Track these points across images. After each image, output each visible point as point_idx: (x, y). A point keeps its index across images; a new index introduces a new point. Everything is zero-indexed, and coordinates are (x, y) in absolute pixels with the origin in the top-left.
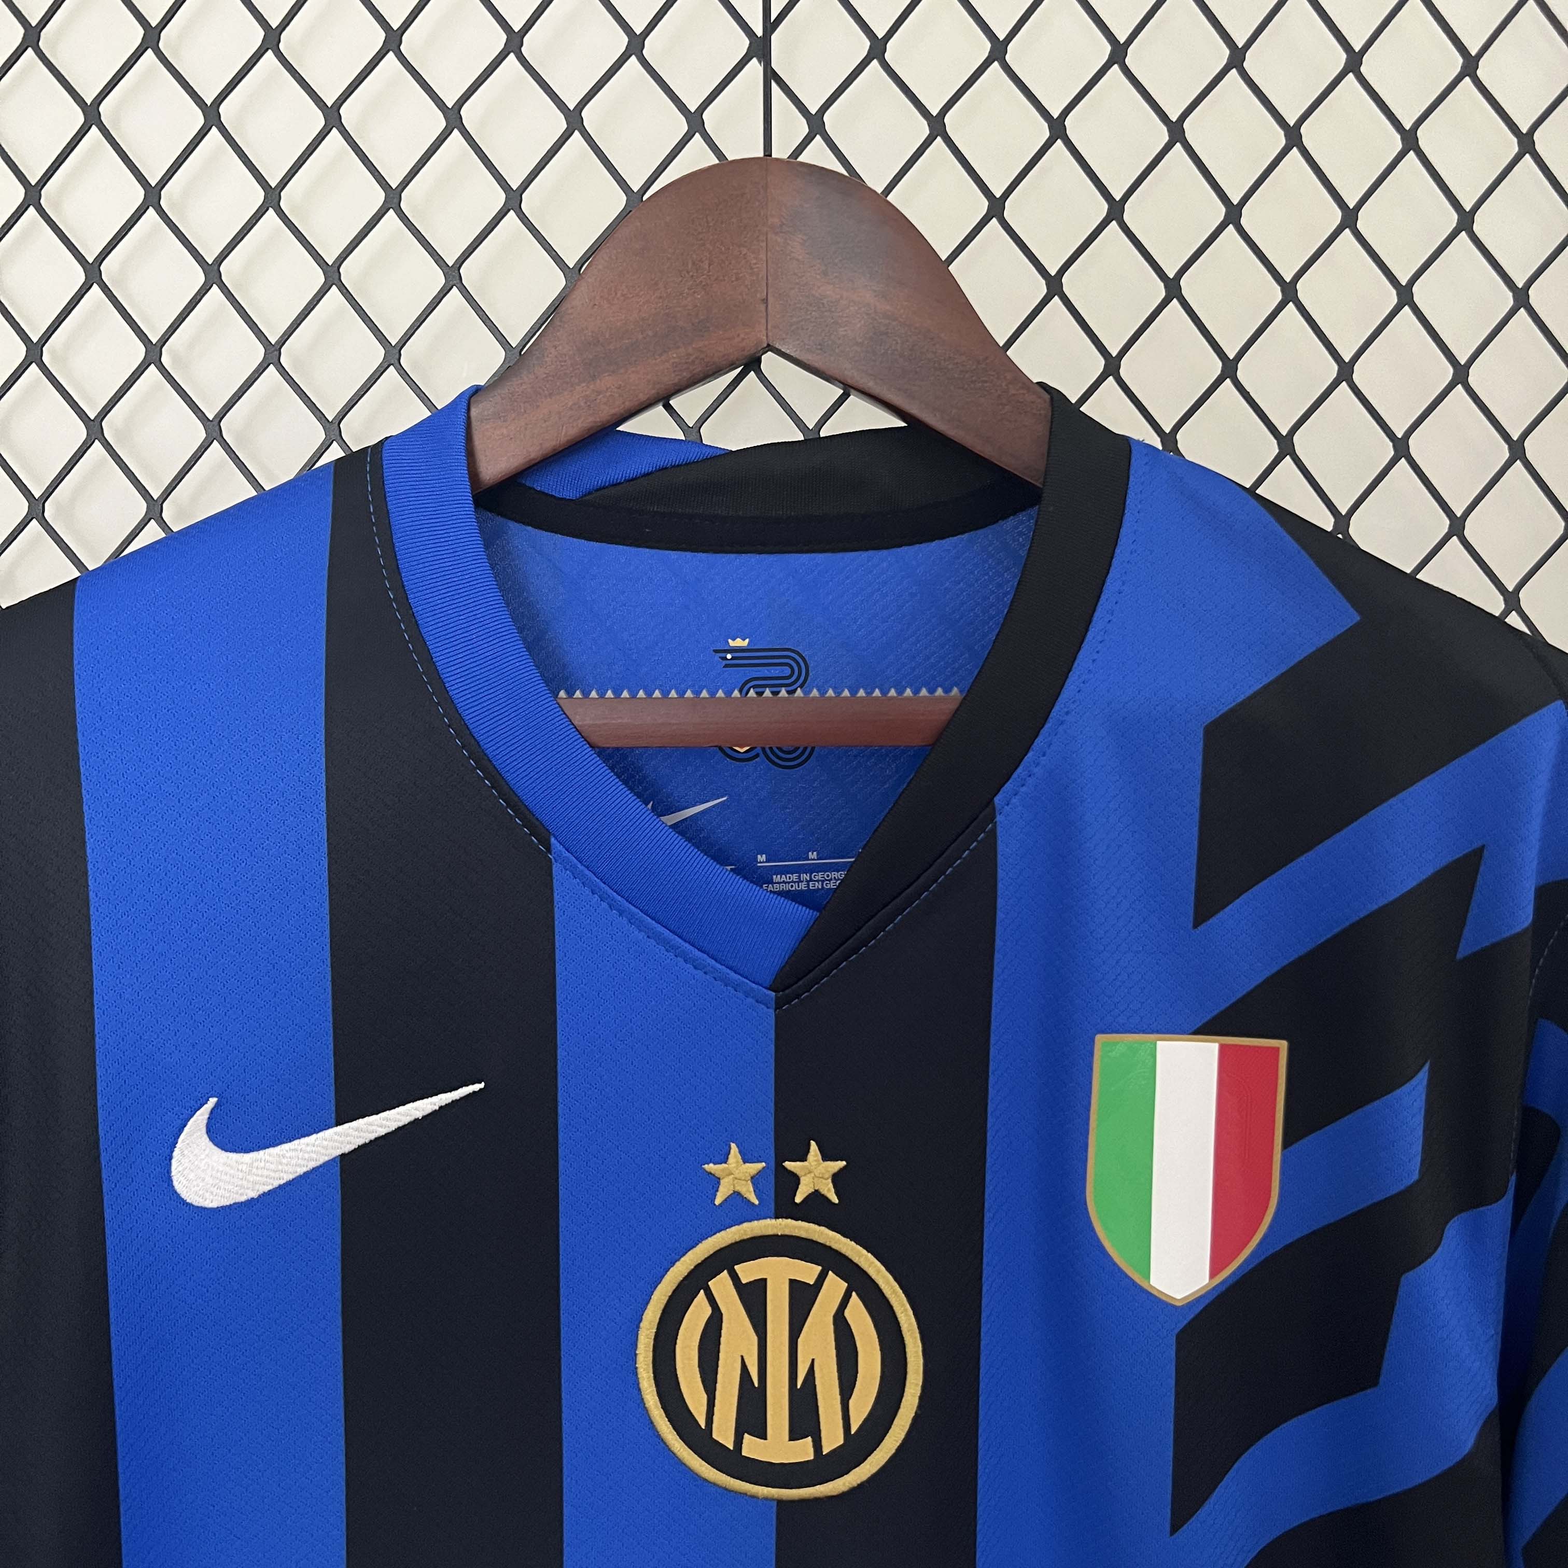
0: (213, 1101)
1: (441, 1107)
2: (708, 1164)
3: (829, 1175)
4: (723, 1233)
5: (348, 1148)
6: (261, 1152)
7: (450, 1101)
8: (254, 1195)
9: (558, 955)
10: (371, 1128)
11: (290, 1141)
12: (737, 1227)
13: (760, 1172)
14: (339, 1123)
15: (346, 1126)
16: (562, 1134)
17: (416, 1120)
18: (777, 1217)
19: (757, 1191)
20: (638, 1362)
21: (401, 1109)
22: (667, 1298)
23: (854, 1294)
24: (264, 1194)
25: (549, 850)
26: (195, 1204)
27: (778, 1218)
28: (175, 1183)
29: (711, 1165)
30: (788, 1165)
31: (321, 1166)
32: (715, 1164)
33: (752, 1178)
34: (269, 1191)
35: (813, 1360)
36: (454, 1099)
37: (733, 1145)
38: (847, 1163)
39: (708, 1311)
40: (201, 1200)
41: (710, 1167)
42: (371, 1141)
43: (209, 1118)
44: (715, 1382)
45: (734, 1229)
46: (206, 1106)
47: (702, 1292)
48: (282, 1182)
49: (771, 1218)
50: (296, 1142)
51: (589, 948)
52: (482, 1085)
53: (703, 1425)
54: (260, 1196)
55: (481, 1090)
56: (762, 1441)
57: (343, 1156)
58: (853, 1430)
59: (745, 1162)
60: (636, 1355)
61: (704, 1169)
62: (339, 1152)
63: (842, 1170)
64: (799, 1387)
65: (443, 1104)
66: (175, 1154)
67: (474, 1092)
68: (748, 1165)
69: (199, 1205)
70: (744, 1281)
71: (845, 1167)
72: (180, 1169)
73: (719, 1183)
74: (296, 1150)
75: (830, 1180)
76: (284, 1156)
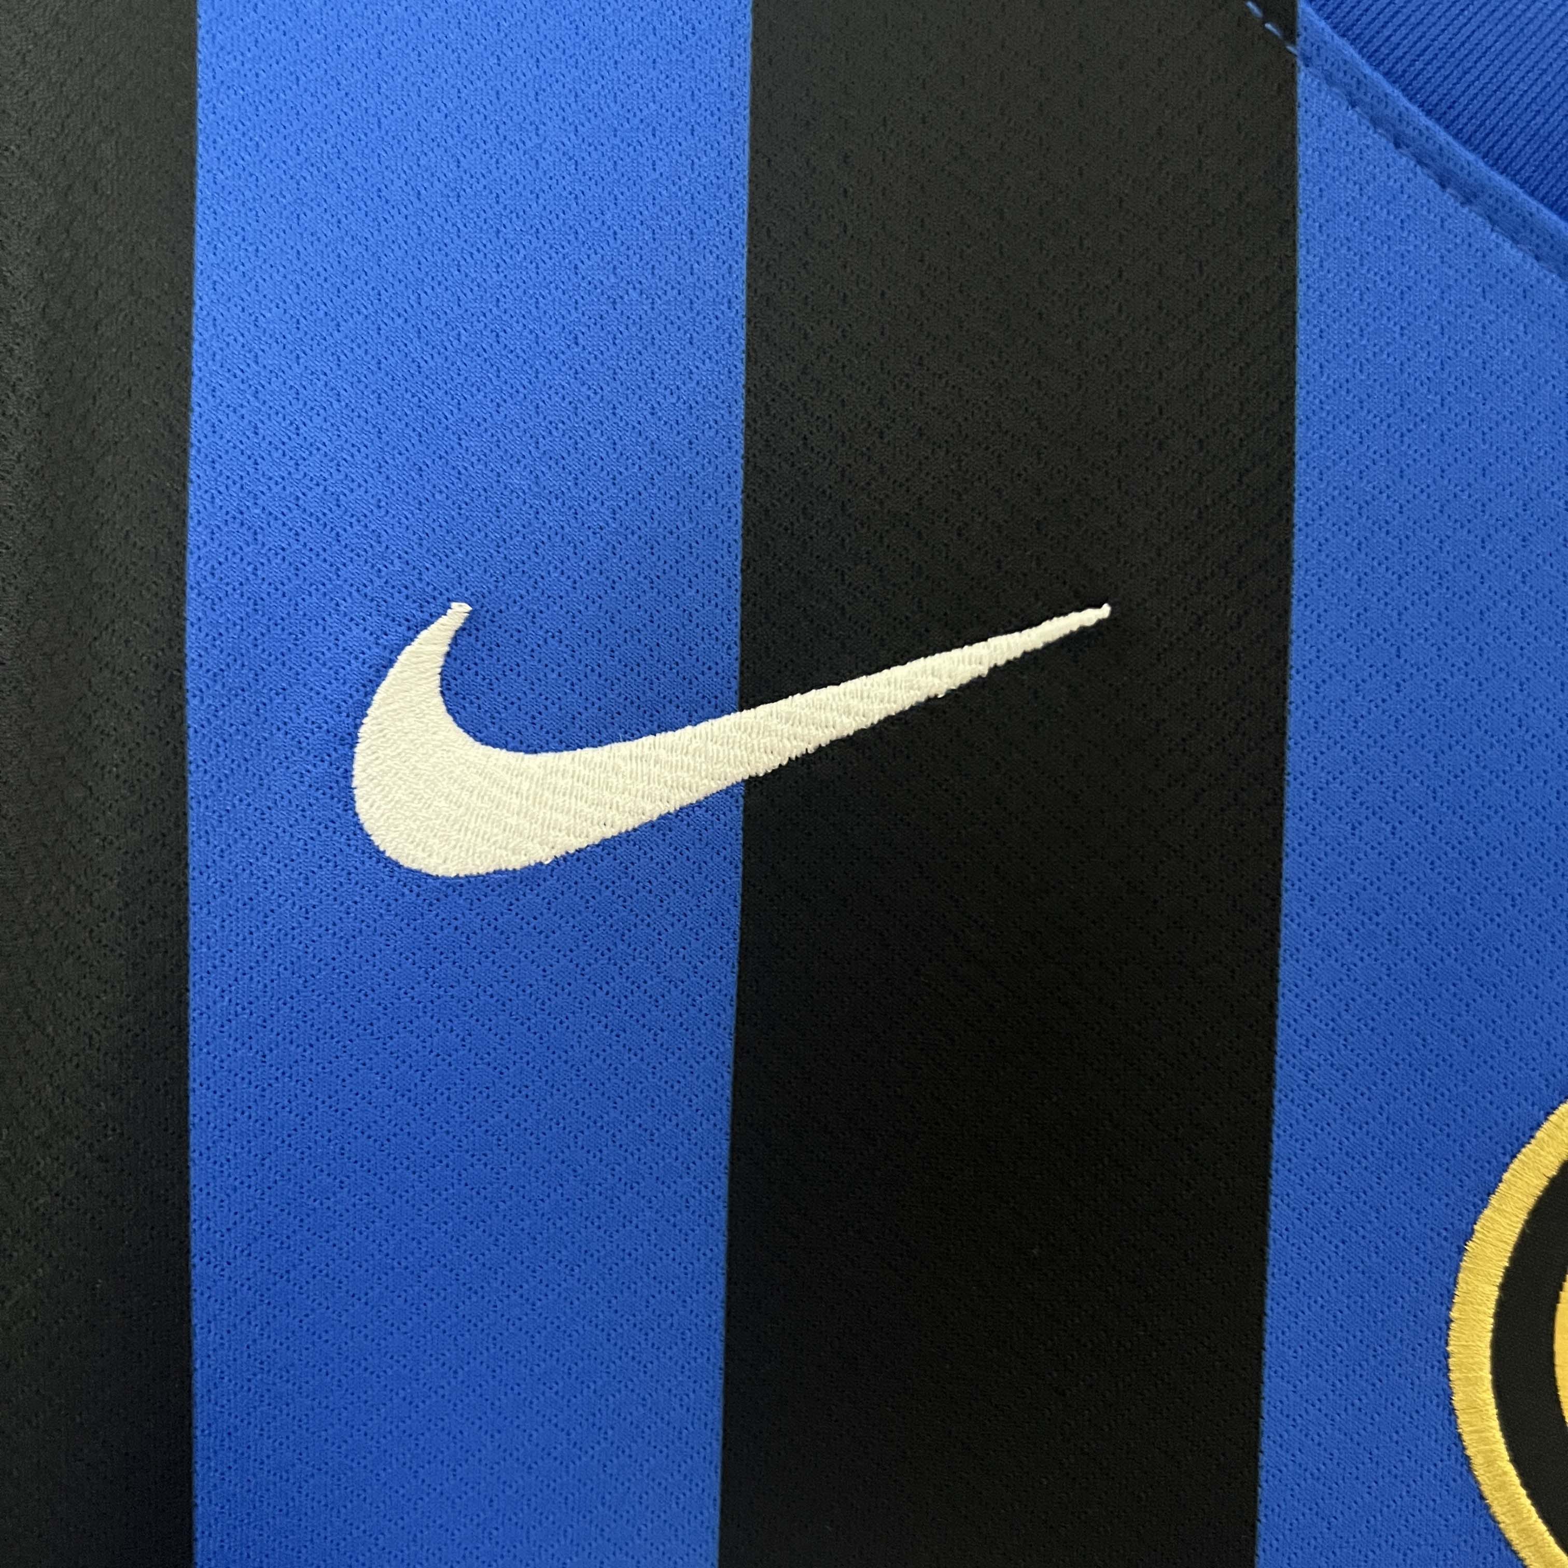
0: (459, 612)
1: (994, 670)
5: (764, 764)
6: (567, 755)
7: (1018, 654)
8: (545, 855)
9: (1304, 298)
10: (822, 716)
11: (633, 737)
14: (748, 701)
15: (763, 709)
17: (931, 702)
21: (897, 672)
22: (1545, 1182)
24: (567, 857)
25: (1290, 33)
26: (406, 863)
28: (361, 806)
31: (699, 804)
34: (579, 851)
36: (1029, 648)
40: (420, 854)
42: (820, 749)
43: (448, 654)
46: (443, 620)
48: (610, 832)
50: (648, 740)
51: (1381, 285)
52: (1105, 611)
54: (556, 860)
55: (1100, 623)
57: (752, 783)
62: (741, 773)
65: (1001, 662)
66: (363, 731)
67: (1083, 630)
69: (415, 866)
72: (373, 771)
74: (642, 758)
76: (616, 771)
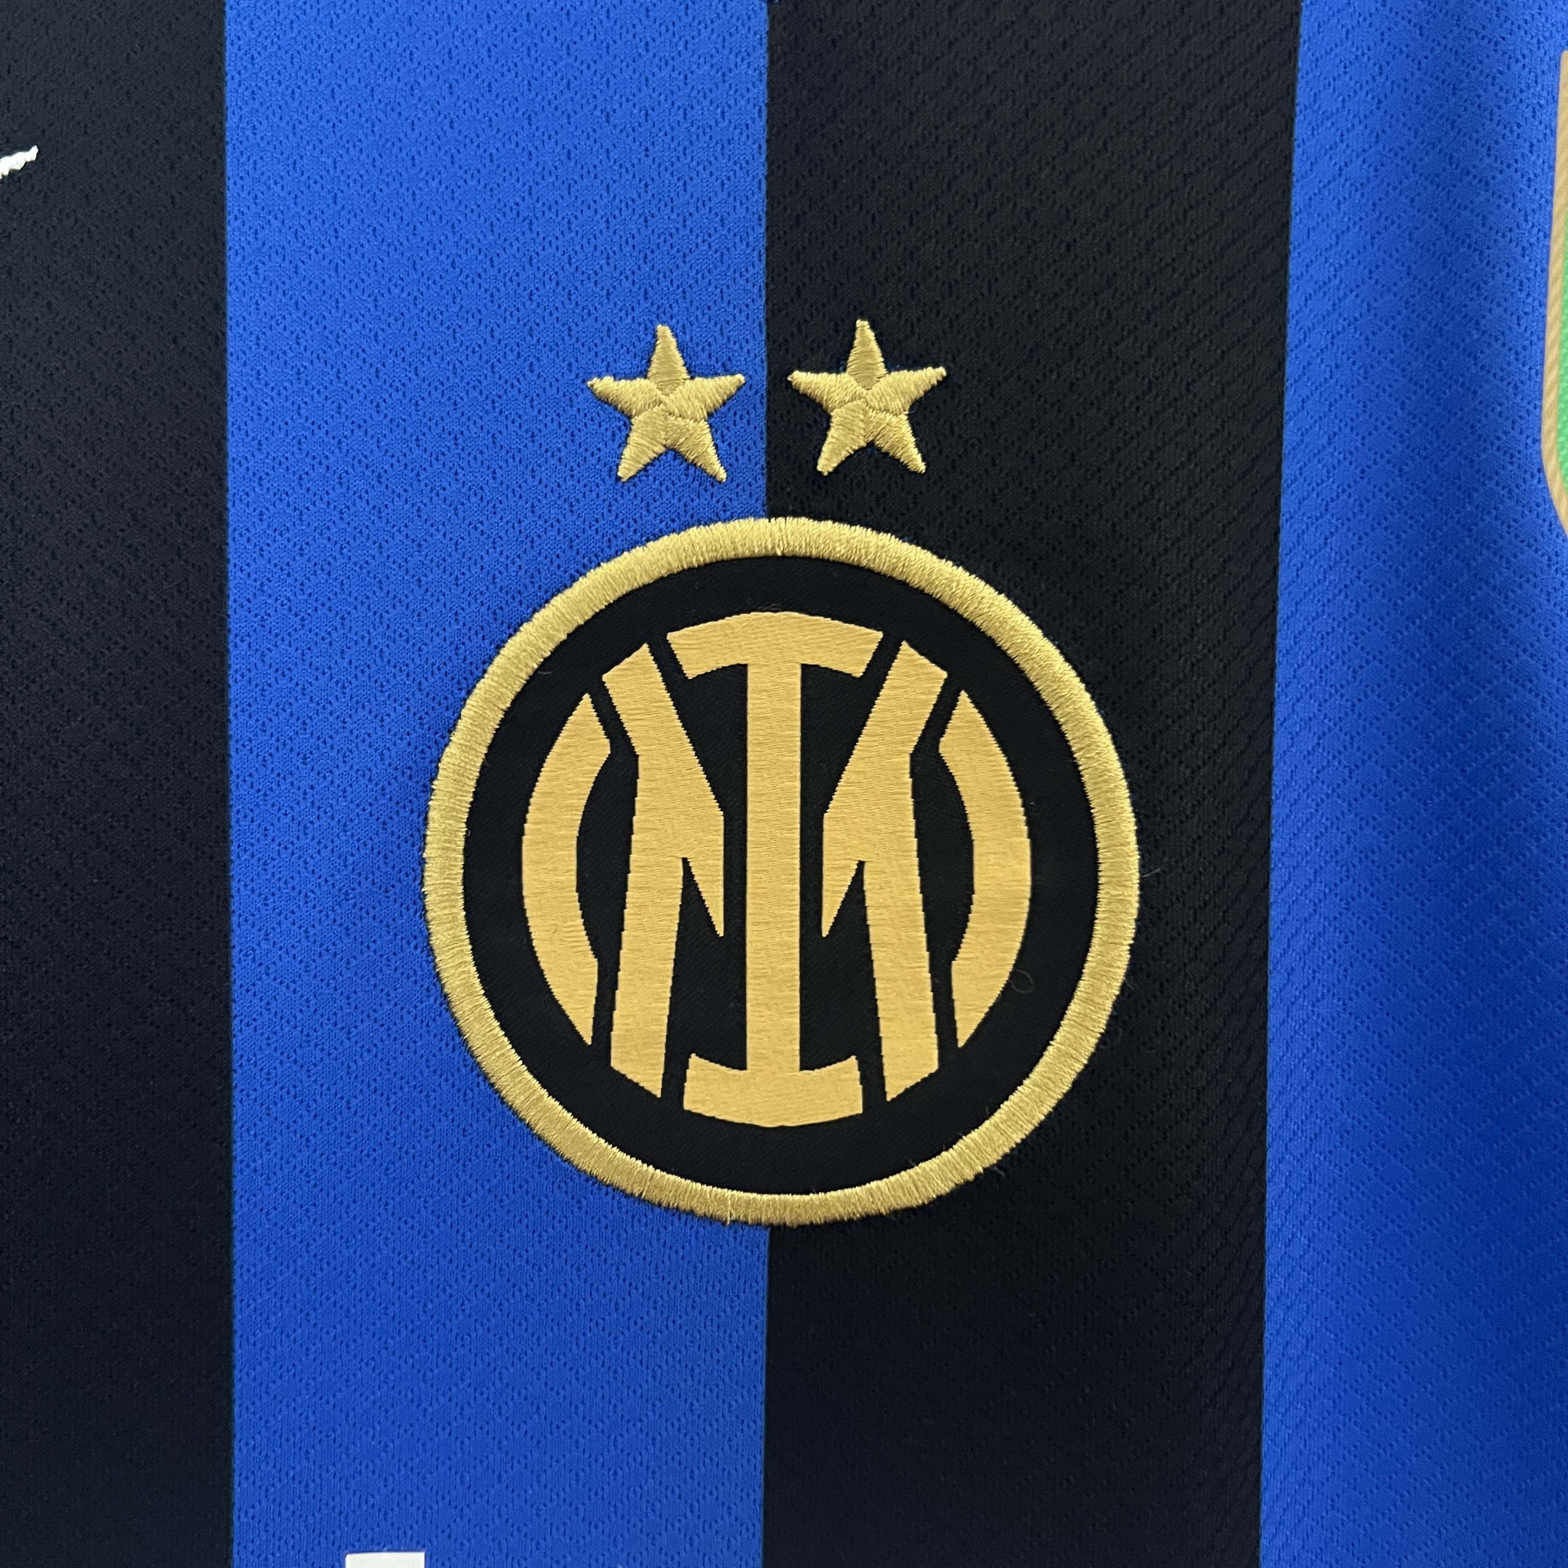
2: (600, 376)
3: (901, 403)
4: (638, 551)
12: (674, 536)
13: (730, 397)
16: (235, 295)
18: (773, 512)
19: (723, 446)
20: (428, 881)
22: (500, 715)
23: (964, 696)
27: (776, 516)
29: (608, 380)
30: (800, 378)
32: (617, 377)
33: (710, 415)
35: (861, 864)
37: (663, 331)
38: (948, 369)
39: (602, 749)
41: (605, 384)
44: (619, 926)
45: (666, 541)
47: (586, 698)
49: (756, 515)
53: (587, 1036)
55: (30, 166)
56: (736, 1072)
58: (963, 1035)
59: (693, 373)
60: (422, 862)
61: (591, 389)
63: (932, 393)
64: (825, 933)
67: (14, 171)
68: (698, 380)
70: (691, 672)
71: (943, 383)
73: (628, 426)
75: (904, 417)
